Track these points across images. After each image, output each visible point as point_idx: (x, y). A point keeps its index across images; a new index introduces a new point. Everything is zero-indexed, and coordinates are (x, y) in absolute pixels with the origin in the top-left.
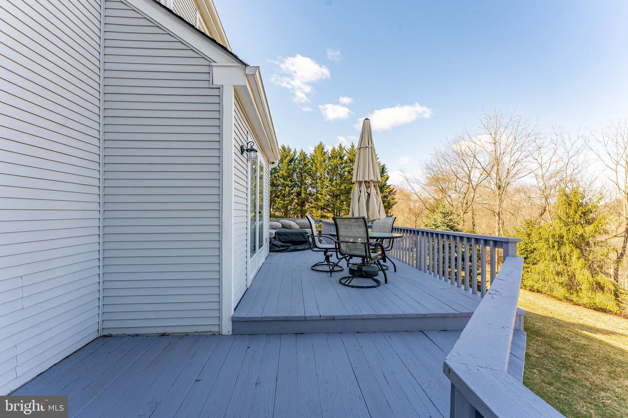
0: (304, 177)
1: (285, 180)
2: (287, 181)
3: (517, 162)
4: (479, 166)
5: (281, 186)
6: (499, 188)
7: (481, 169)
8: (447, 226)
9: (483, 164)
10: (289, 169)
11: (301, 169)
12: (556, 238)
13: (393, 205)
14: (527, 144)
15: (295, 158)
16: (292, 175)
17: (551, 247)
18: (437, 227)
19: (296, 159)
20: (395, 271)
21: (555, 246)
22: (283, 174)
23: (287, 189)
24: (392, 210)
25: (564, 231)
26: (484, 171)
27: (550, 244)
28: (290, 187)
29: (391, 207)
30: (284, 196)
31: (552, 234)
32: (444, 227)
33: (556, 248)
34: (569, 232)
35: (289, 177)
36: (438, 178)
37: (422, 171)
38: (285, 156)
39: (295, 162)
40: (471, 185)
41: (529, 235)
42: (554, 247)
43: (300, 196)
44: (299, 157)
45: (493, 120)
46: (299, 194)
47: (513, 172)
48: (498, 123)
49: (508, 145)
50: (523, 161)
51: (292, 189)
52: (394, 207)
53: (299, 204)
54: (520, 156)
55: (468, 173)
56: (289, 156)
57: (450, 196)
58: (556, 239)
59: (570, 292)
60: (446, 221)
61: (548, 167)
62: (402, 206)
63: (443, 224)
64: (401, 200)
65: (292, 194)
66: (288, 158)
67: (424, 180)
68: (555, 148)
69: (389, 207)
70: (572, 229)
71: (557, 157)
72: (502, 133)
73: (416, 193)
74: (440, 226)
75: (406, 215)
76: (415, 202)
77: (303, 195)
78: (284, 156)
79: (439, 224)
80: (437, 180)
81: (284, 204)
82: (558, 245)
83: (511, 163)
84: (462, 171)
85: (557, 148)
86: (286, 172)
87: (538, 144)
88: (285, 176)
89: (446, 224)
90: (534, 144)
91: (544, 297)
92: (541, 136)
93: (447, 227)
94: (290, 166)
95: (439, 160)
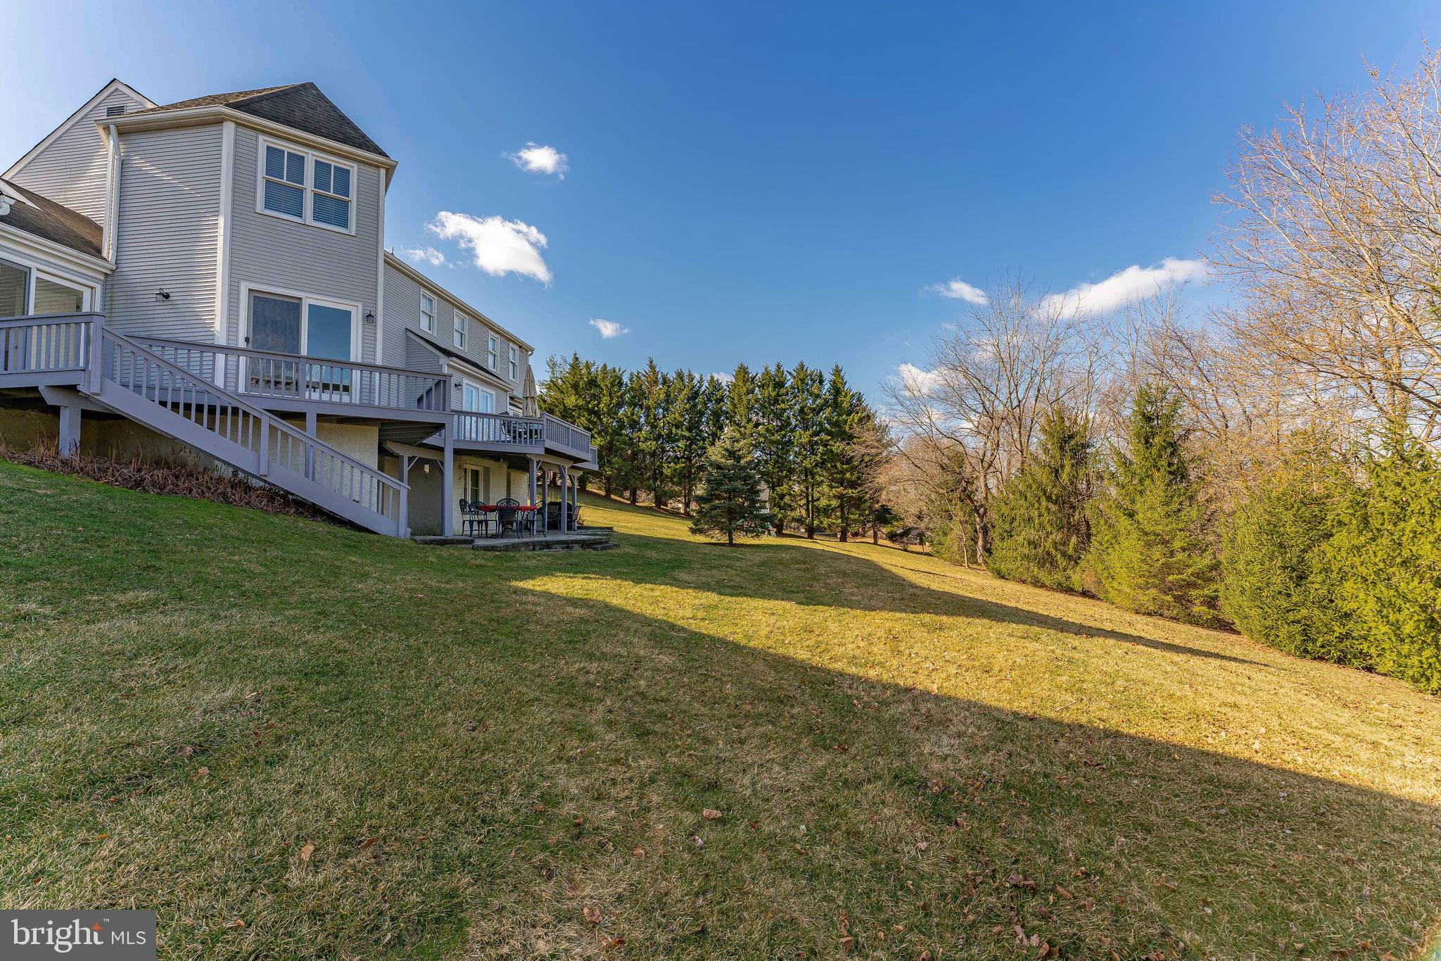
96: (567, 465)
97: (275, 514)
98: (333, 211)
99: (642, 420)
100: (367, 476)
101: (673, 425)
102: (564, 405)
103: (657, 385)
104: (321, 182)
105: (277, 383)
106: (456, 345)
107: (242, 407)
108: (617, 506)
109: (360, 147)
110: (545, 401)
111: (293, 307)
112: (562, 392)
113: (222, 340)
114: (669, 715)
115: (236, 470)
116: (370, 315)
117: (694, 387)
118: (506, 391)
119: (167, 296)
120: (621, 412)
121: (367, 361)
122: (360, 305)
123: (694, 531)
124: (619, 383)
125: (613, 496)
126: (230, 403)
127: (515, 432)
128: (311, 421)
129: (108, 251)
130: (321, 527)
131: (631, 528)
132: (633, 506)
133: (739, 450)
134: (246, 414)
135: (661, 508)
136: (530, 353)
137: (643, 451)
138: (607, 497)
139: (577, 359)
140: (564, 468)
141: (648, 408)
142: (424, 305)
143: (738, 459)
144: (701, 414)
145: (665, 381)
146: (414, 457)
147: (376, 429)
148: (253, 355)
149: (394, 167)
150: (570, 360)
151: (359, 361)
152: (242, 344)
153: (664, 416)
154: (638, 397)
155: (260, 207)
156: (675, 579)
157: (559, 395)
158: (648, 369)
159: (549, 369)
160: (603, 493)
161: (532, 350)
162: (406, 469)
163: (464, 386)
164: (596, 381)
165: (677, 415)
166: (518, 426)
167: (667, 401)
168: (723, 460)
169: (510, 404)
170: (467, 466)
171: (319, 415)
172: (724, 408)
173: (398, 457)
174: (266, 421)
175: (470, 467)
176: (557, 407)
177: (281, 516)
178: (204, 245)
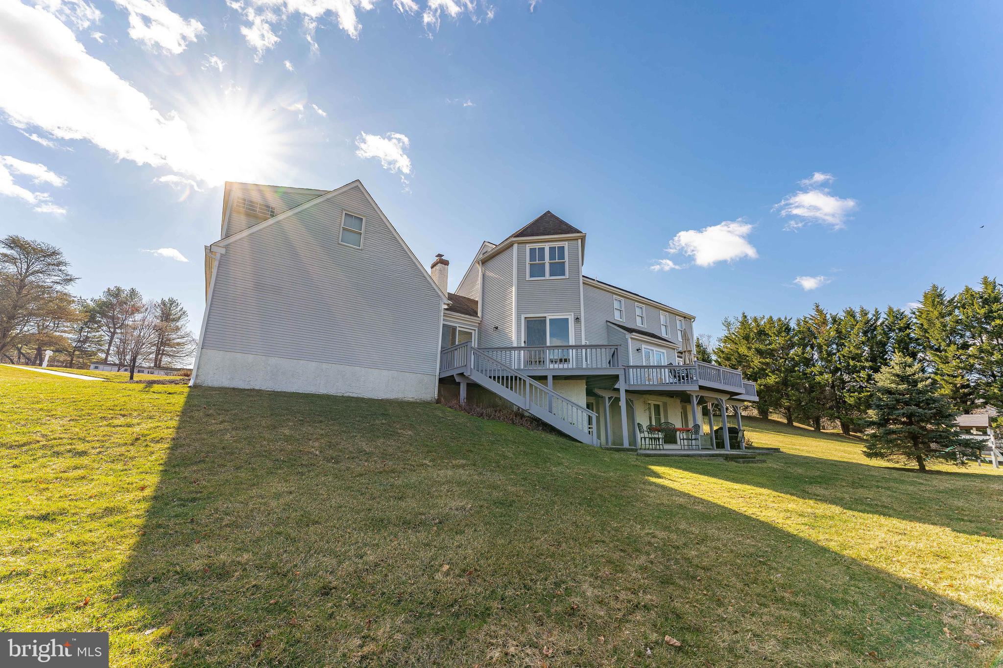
96: (725, 398)
97: (532, 430)
98: (558, 269)
99: (816, 356)
100: (580, 412)
101: (849, 358)
102: (738, 353)
103: (827, 325)
104: (552, 257)
105: (540, 362)
106: (639, 324)
107: (519, 376)
108: (800, 432)
109: (568, 233)
110: (723, 352)
111: (543, 321)
112: (736, 344)
113: (515, 345)
114: (699, 578)
115: (519, 408)
116: (577, 318)
117: (869, 321)
118: (674, 349)
119: (497, 328)
120: (792, 352)
121: (579, 344)
122: (572, 314)
123: (869, 455)
124: (786, 329)
125: (795, 424)
126: (514, 374)
127: (679, 377)
128: (550, 379)
129: (479, 314)
130: (552, 438)
131: (803, 450)
132: (818, 432)
133: (914, 374)
134: (520, 379)
135: (849, 435)
136: (693, 320)
137: (820, 383)
138: (790, 423)
139: (745, 317)
140: (722, 400)
141: (820, 347)
142: (616, 305)
143: (915, 383)
144: (884, 345)
145: (834, 320)
146: (612, 397)
147: (584, 381)
148: (527, 349)
149: (585, 236)
150: (740, 319)
151: (574, 344)
152: (523, 345)
153: (839, 351)
154: (807, 337)
155: (528, 278)
156: (804, 491)
157: (733, 347)
158: (814, 313)
159: (725, 328)
160: (785, 421)
161: (694, 318)
162: (608, 404)
163: (643, 349)
164: (764, 331)
165: (852, 348)
166: (681, 372)
167: (840, 338)
168: (893, 386)
169: (678, 357)
170: (650, 402)
171: (554, 376)
172: (912, 335)
173: (602, 397)
174: (529, 381)
175: (652, 403)
176: (733, 355)
177: (535, 431)
178: (508, 302)
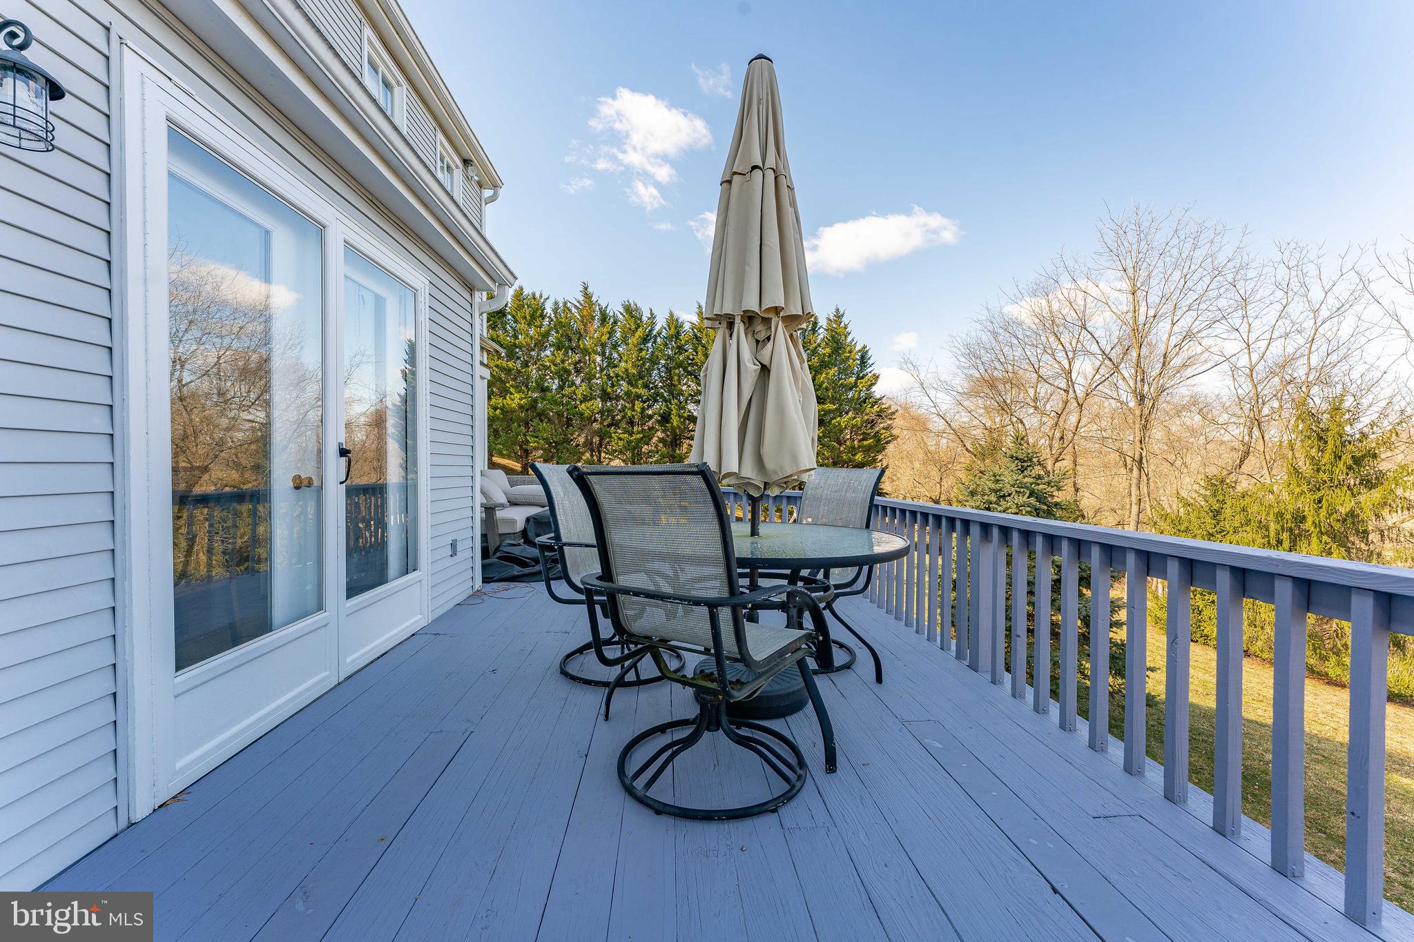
0: (676, 378)
1: (632, 385)
2: (637, 387)
3: (1189, 335)
4: (1094, 348)
5: (624, 400)
6: (1141, 399)
7: (1098, 356)
8: (1031, 495)
9: (1103, 343)
10: (642, 359)
11: (669, 358)
12: (1287, 520)
13: (888, 442)
14: (1212, 294)
15: (655, 332)
16: (649, 371)
17: (1273, 542)
18: (1001, 496)
19: (659, 333)
20: (879, 679)
21: (1282, 540)
22: (627, 370)
23: (638, 406)
24: (886, 455)
25: (1306, 504)
26: (1104, 359)
27: (1272, 536)
28: (644, 402)
29: (884, 449)
30: (631, 423)
31: (1276, 510)
32: (1020, 498)
33: (1286, 544)
34: (1320, 505)
35: (641, 378)
36: (993, 379)
37: (957, 362)
38: (633, 327)
39: (655, 342)
40: (1071, 394)
41: (1216, 514)
42: (1280, 542)
43: (668, 422)
44: (664, 330)
45: (1132, 237)
46: (665, 418)
47: (1176, 362)
48: (1143, 243)
49: (1167, 297)
50: (1203, 334)
51: (649, 407)
52: (891, 448)
53: (666, 441)
54: (1197, 323)
55: (1067, 366)
56: (640, 329)
57: (1022, 422)
58: (1287, 524)
59: (1320, 654)
60: (1026, 480)
61: (1262, 350)
62: (909, 446)
63: (1018, 490)
64: (905, 432)
65: (650, 417)
66: (639, 333)
67: (960, 383)
68: (1284, 302)
69: (878, 448)
70: (1327, 500)
71: (1287, 322)
72: (1152, 268)
73: (941, 413)
74: (1009, 495)
75: (917, 465)
76: (939, 434)
77: (675, 421)
78: (630, 329)
79: (1008, 489)
80: (992, 384)
81: (629, 442)
82: (1290, 538)
83: (1174, 341)
84: (1051, 361)
85: (1289, 301)
86: (635, 366)
87: (1242, 292)
88: (633, 376)
89: (1027, 488)
90: (1232, 294)
91: (1254, 666)
92: (1251, 274)
93: (1028, 498)
94: (644, 353)
95: (995, 335)
103: (594, 322)
124: (540, 314)
145: (604, 318)
158: (581, 298)
